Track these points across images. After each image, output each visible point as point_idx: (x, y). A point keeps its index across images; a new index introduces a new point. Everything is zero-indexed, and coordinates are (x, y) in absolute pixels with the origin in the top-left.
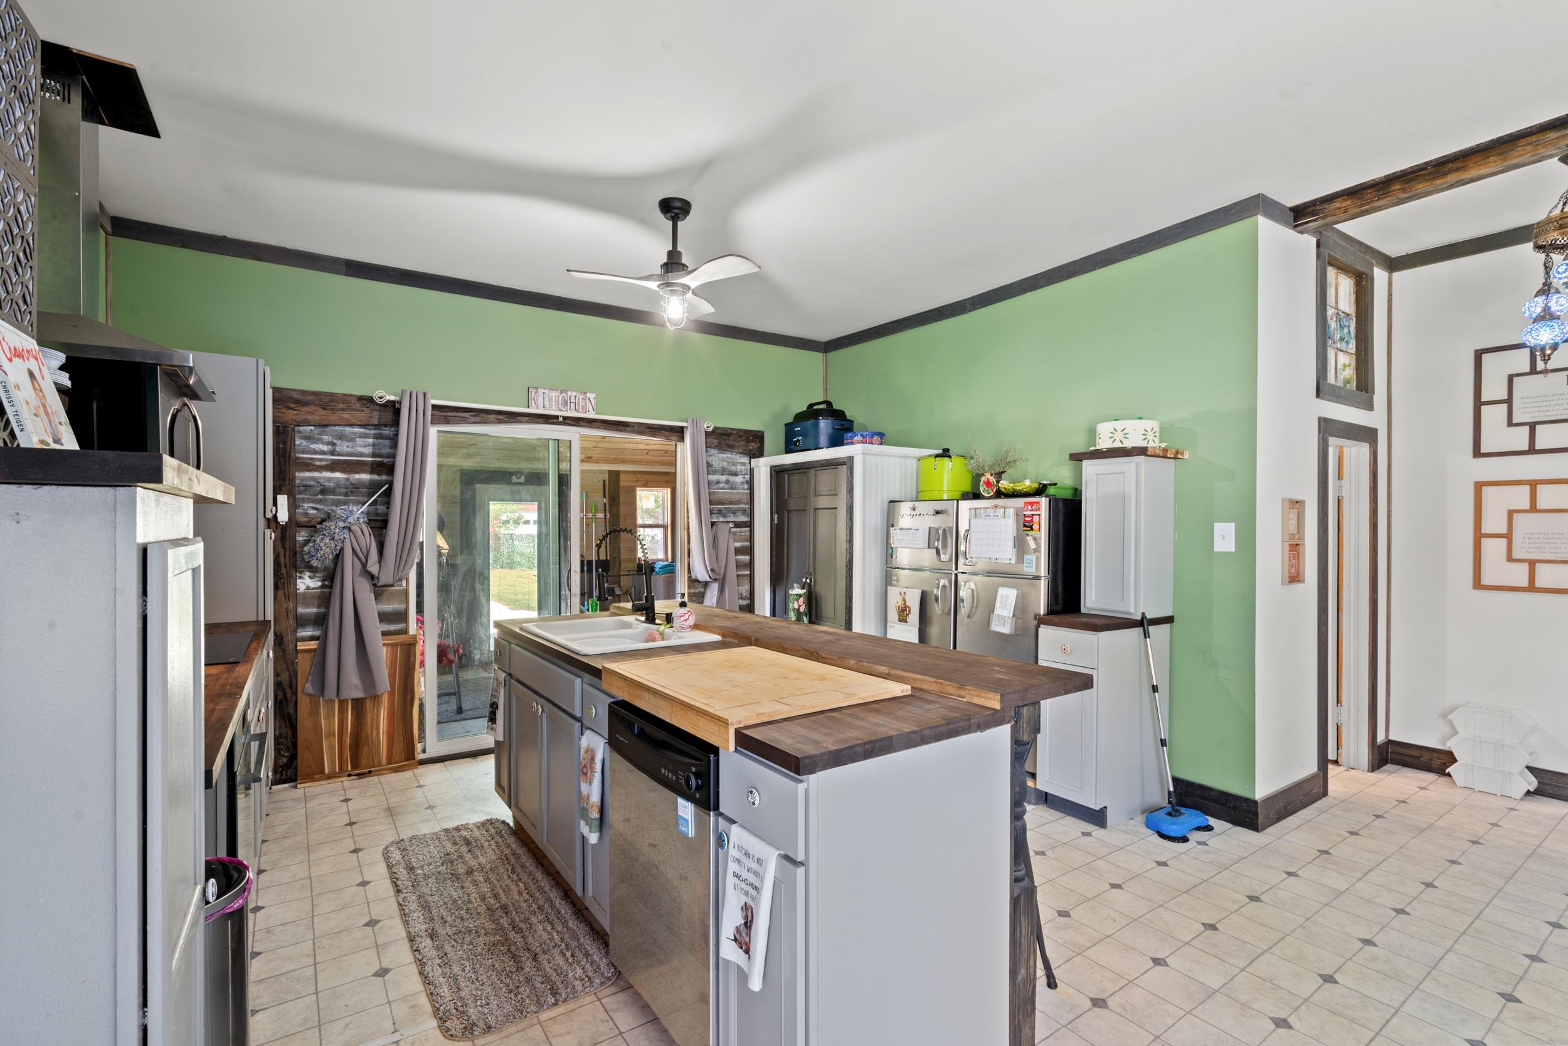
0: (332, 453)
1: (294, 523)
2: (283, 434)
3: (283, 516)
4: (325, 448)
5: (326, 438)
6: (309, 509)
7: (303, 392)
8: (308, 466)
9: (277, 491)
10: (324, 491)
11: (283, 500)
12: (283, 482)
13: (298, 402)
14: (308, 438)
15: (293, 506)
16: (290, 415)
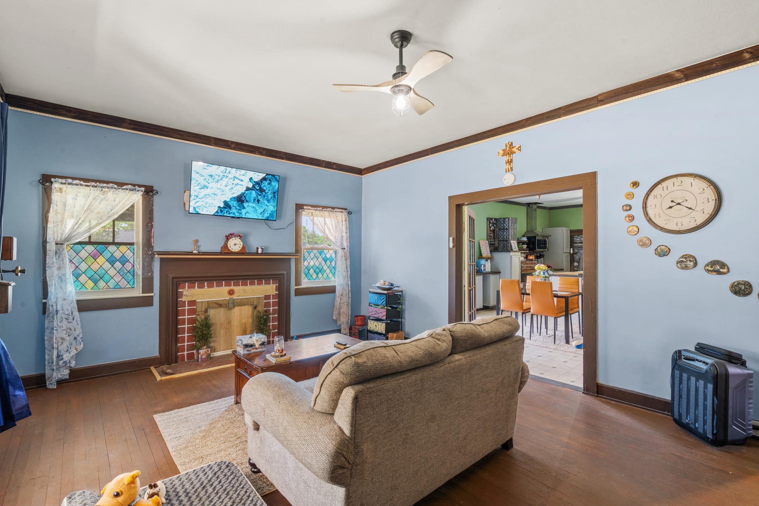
0: (580, 240)
1: (574, 253)
2: (572, 238)
3: (572, 252)
4: (579, 239)
5: (579, 238)
6: (576, 251)
7: (575, 230)
8: (576, 243)
9: (570, 248)
10: (579, 247)
11: (571, 249)
12: (572, 246)
13: (574, 232)
14: (576, 238)
15: (573, 250)
16: (573, 234)
